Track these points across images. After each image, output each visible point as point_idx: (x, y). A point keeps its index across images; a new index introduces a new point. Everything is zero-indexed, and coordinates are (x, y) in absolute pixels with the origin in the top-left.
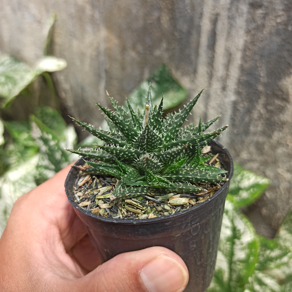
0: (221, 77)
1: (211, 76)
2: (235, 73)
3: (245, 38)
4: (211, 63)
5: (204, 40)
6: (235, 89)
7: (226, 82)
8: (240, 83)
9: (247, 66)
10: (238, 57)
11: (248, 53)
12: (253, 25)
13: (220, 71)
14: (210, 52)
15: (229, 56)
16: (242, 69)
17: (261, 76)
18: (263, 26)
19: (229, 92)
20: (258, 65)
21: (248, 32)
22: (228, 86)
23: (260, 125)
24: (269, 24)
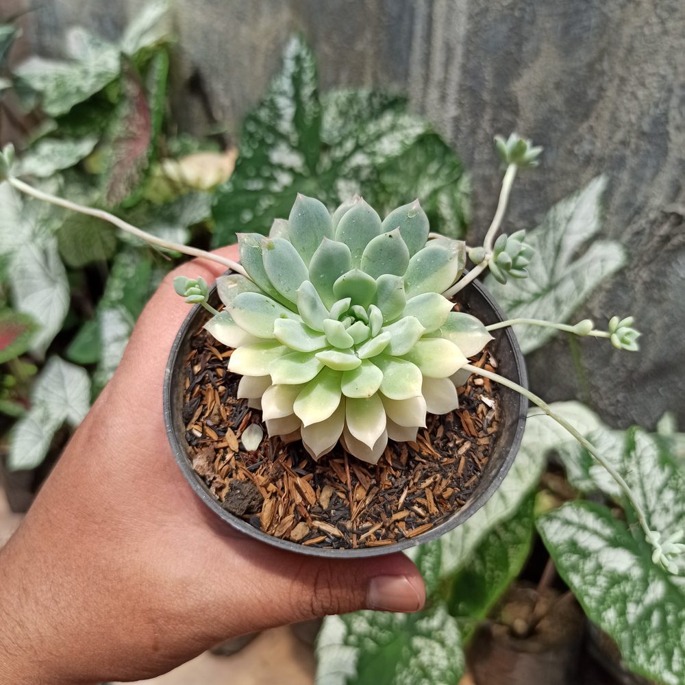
0: (439, 83)
1: (427, 79)
2: (455, 75)
3: (468, 27)
4: (427, 60)
5: (419, 29)
6: (456, 99)
7: (445, 89)
8: (462, 89)
9: (470, 65)
10: (459, 51)
11: (471, 48)
12: (477, 10)
13: (437, 73)
14: (425, 46)
15: (449, 50)
16: (465, 70)
17: (485, 80)
18: (487, 10)
19: (449, 104)
20: (483, 64)
21: (471, 17)
22: (447, 94)
23: (486, 151)
24: (493, 8)
